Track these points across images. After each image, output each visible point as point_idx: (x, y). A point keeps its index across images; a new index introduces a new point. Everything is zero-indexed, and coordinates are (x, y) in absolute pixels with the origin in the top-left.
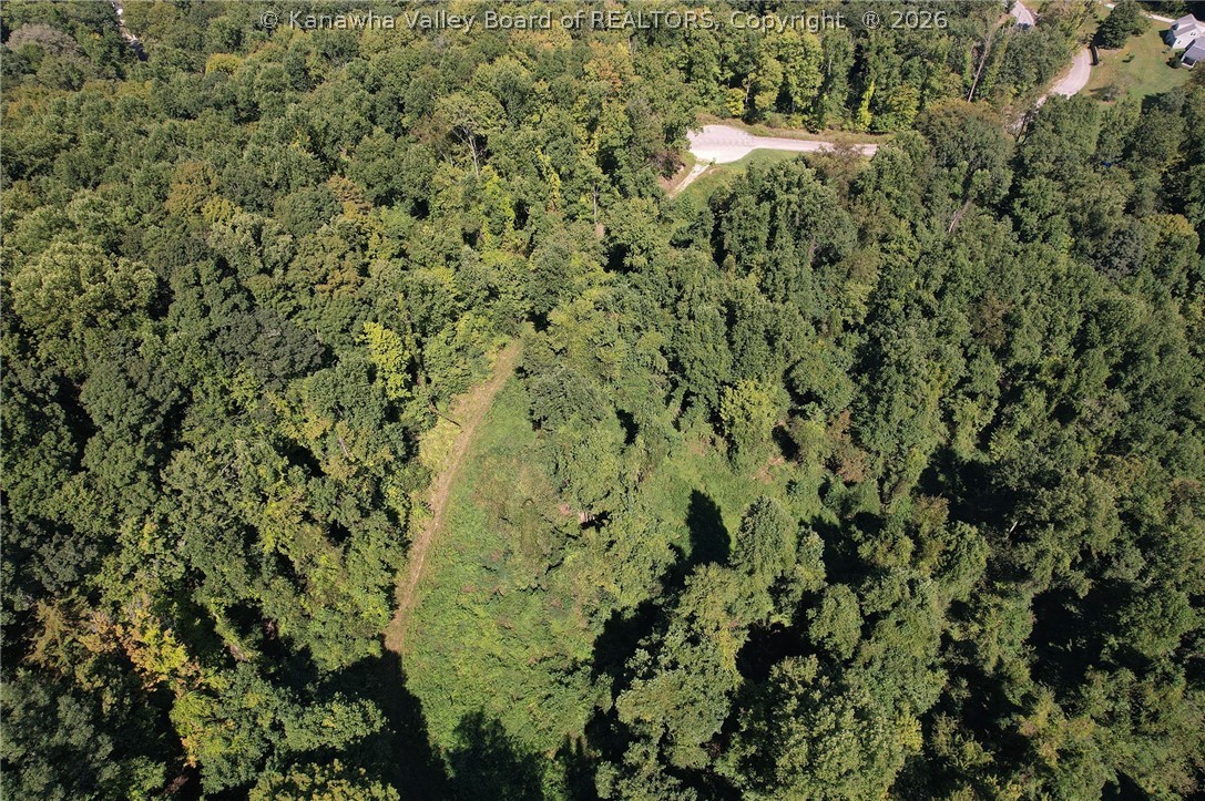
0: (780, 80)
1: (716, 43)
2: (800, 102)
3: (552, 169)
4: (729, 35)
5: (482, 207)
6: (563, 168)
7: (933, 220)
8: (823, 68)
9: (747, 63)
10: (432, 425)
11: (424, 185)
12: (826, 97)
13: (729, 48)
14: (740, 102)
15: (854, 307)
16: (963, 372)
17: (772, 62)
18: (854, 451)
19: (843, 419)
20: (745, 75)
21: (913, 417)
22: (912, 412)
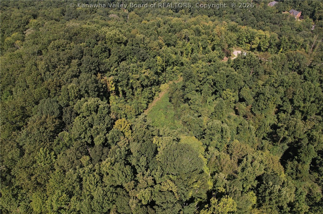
0: (258, 42)
1: (246, 33)
2: (263, 49)
3: (201, 46)
4: (249, 32)
5: (185, 48)
6: (203, 46)
7: (283, 72)
8: (269, 42)
9: (252, 38)
10: (164, 83)
11: (175, 42)
12: (269, 49)
13: (249, 34)
14: (249, 47)
15: (259, 86)
16: (281, 104)
17: (257, 38)
18: (250, 114)
19: (250, 106)
20: (251, 41)
21: (265, 108)
22: (265, 107)
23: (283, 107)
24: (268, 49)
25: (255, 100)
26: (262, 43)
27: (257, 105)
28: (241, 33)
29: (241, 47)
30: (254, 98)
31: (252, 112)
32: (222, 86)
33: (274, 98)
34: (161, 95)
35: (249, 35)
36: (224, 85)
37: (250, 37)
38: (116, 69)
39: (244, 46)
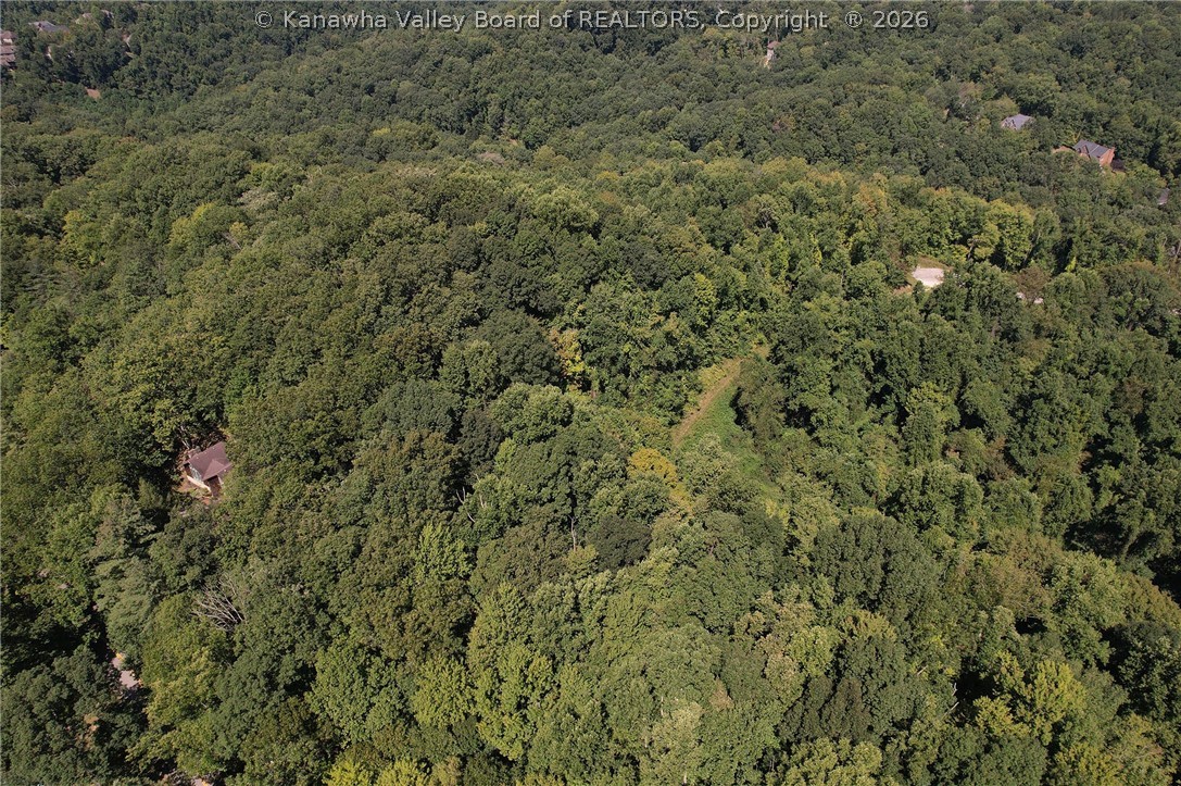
0: (997, 240)
2: (1011, 261)
3: (818, 248)
4: (963, 207)
5: (770, 253)
6: (824, 248)
8: (1033, 238)
9: (974, 227)
12: (1033, 261)
14: (964, 256)
16: (1106, 434)
17: (992, 227)
18: (1004, 466)
19: (1000, 441)
20: (970, 236)
21: (1055, 446)
22: (1054, 442)
23: (1111, 444)
24: (1029, 261)
25: (1015, 421)
26: (1008, 242)
27: (1027, 436)
28: (936, 211)
29: (936, 255)
30: (1012, 413)
31: (1009, 459)
32: (906, 371)
33: (1082, 412)
34: (705, 401)
35: (963, 215)
36: (914, 369)
37: (964, 224)
38: (580, 307)
39: (946, 253)
